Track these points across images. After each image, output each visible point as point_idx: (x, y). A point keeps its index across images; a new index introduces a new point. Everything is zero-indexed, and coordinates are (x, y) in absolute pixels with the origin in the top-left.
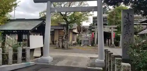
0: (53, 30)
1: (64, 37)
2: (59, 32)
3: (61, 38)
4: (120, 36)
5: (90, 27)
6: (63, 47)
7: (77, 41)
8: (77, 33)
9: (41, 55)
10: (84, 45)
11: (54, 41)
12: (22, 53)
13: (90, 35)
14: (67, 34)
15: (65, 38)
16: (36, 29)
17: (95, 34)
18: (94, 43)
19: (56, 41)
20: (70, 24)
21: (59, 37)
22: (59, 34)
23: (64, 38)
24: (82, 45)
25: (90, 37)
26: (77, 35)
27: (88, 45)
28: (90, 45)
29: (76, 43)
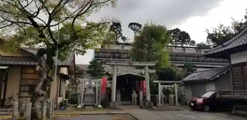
0: (5, 67)
2: (22, 73)
3: (27, 88)
5: (90, 67)
7: (66, 98)
10: (86, 106)
11: (6, 98)
14: (48, 77)
15: (43, 88)
19: (10, 99)
21: (21, 86)
22: (21, 79)
23: (38, 89)
24: (79, 106)
25: (99, 87)
26: (68, 82)
27: (94, 106)
28: (100, 106)
29: (65, 101)
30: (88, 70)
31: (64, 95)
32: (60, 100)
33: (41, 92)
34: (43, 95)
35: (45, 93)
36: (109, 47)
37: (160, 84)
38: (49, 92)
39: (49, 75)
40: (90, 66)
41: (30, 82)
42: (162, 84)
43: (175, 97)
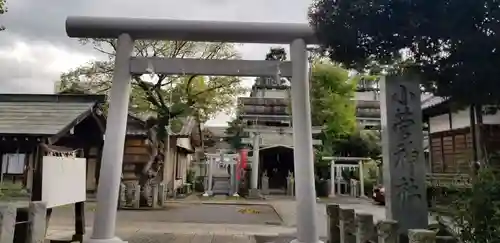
1: (150, 163)
3: (133, 167)
4: (330, 161)
5: (229, 131)
6: (144, 204)
7: (188, 181)
8: (190, 152)
9: (74, 232)
10: (214, 194)
12: (17, 226)
13: (236, 159)
14: (159, 153)
15: (154, 168)
16: (72, 132)
17: (251, 154)
18: (249, 185)
20: (172, 117)
23: (148, 168)
24: (206, 195)
25: (235, 166)
26: (190, 157)
27: (227, 194)
28: (236, 195)
29: (186, 186)
30: (225, 135)
31: (184, 176)
32: (177, 184)
33: (151, 172)
34: (153, 177)
35: (155, 174)
36: (263, 95)
37: (333, 162)
38: (161, 173)
39: (162, 151)
40: (228, 129)
41: (137, 159)
42: (336, 163)
43: (359, 185)
